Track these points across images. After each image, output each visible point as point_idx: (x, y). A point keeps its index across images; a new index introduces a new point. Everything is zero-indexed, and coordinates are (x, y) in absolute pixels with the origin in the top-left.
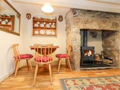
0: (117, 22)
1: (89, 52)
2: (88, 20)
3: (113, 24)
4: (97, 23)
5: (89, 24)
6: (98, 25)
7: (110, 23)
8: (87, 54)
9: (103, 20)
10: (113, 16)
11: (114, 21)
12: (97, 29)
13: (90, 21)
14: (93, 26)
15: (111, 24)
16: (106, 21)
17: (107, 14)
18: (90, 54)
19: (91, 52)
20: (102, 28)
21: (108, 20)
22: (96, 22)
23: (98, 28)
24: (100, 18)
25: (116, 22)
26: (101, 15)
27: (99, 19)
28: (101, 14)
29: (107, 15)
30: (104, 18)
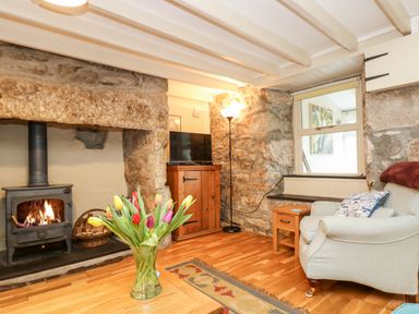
0: (144, 101)
1: (43, 210)
2: (15, 83)
3: (129, 108)
4: (61, 97)
5: (21, 97)
6: (67, 107)
7: (116, 104)
8: (33, 220)
9: (91, 92)
10: (128, 82)
11: (132, 96)
12: (60, 120)
13: (24, 89)
14: (42, 109)
15: (120, 108)
16: (102, 95)
17: (104, 71)
18: (48, 219)
19: (54, 208)
20: (82, 118)
21: (110, 94)
22: (54, 95)
23: (64, 116)
24: (74, 80)
25: (140, 101)
26: (79, 71)
27: (68, 86)
28: (76, 69)
29: (104, 75)
30: (91, 82)
